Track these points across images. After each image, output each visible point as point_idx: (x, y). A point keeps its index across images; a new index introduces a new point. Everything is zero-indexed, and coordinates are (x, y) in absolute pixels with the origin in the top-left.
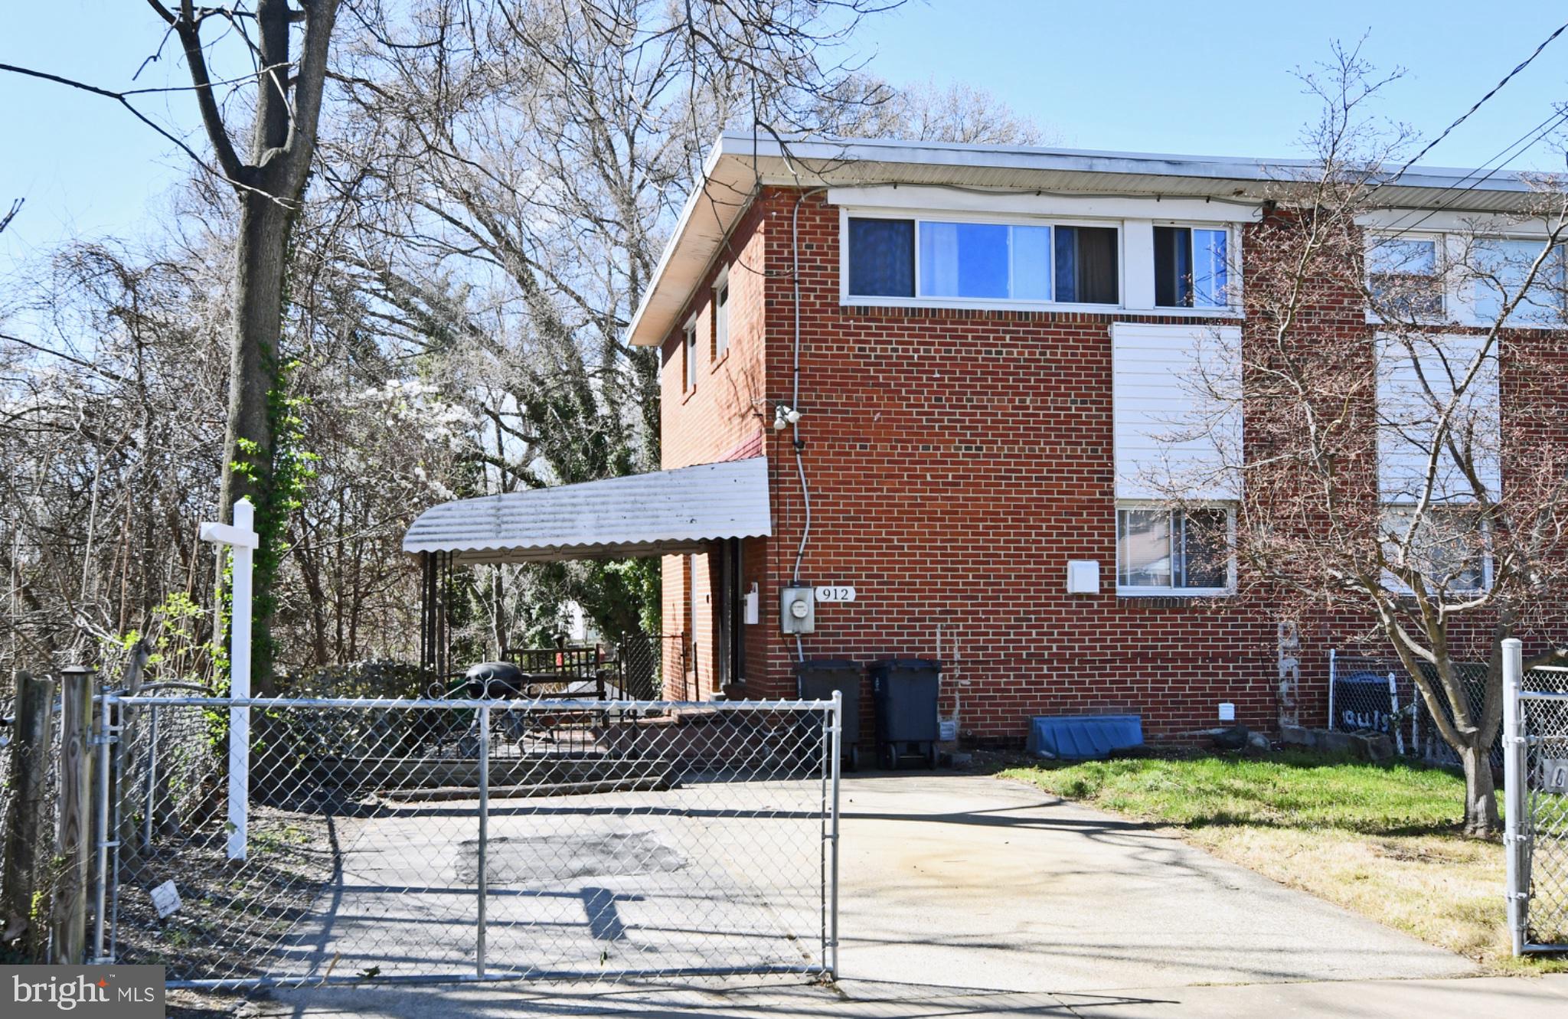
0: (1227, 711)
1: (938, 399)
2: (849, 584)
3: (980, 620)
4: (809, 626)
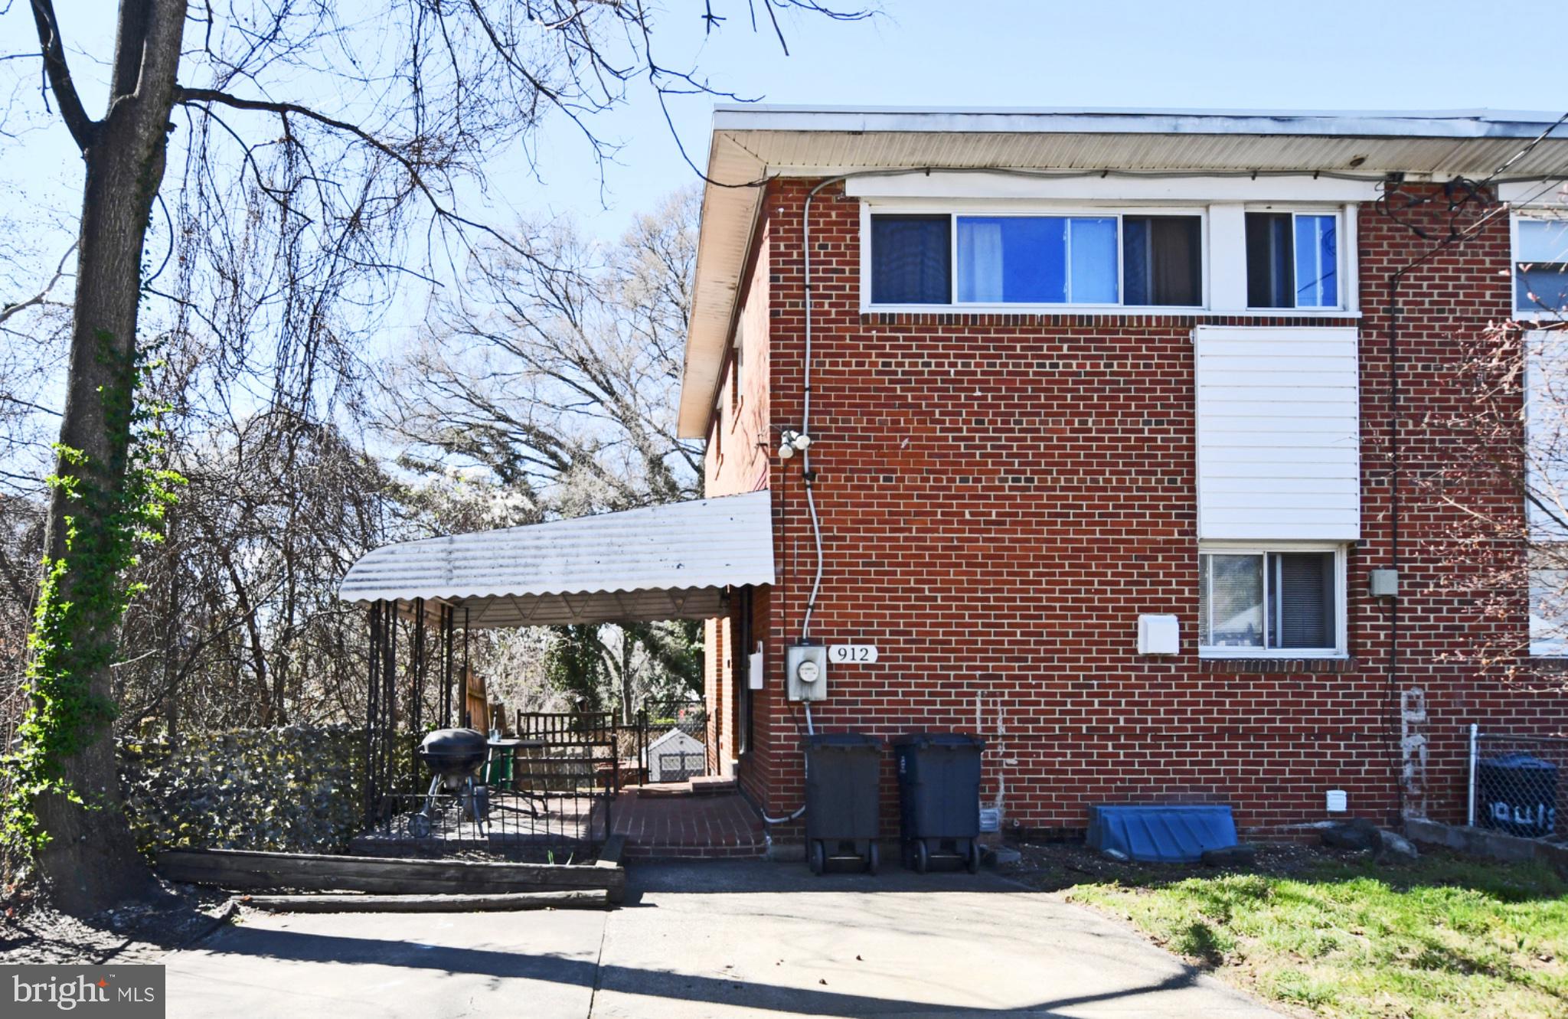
0: (1337, 801)
1: (980, 422)
2: (871, 642)
3: (1030, 686)
4: (820, 692)
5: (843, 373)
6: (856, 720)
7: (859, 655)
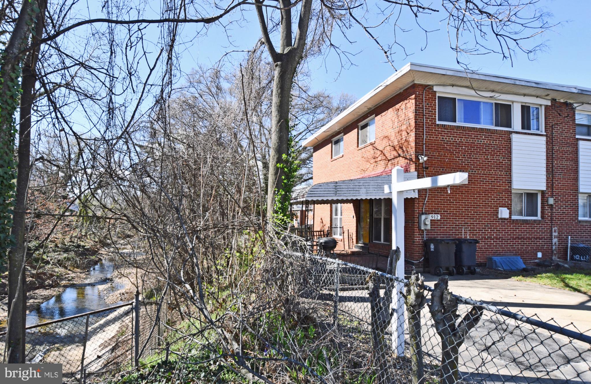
0: (540, 255)
1: (464, 155)
2: (438, 214)
3: (475, 226)
4: (429, 227)
5: (432, 140)
6: (435, 235)
7: (436, 217)
